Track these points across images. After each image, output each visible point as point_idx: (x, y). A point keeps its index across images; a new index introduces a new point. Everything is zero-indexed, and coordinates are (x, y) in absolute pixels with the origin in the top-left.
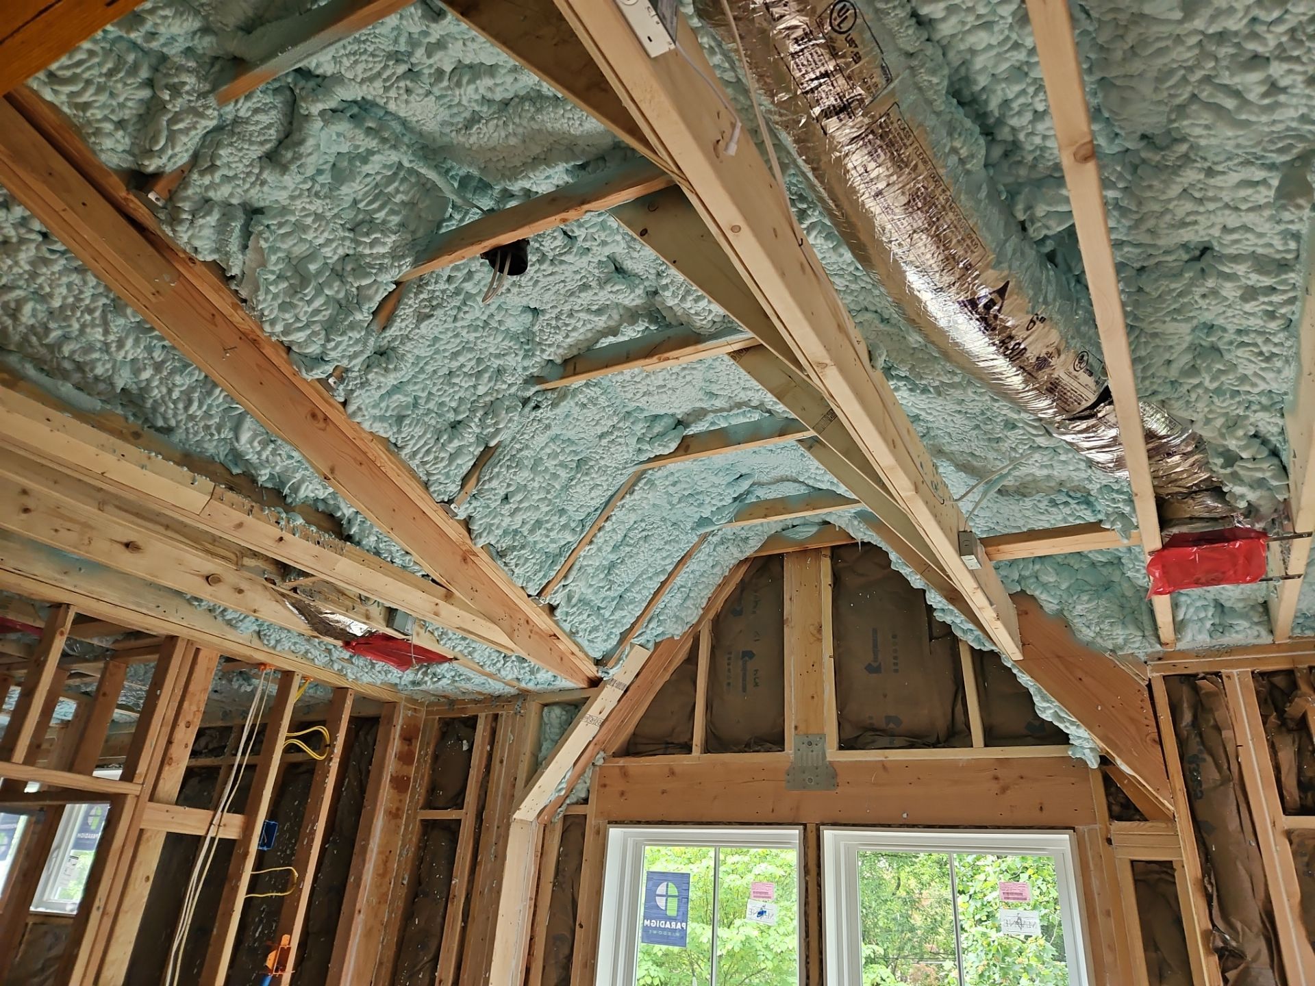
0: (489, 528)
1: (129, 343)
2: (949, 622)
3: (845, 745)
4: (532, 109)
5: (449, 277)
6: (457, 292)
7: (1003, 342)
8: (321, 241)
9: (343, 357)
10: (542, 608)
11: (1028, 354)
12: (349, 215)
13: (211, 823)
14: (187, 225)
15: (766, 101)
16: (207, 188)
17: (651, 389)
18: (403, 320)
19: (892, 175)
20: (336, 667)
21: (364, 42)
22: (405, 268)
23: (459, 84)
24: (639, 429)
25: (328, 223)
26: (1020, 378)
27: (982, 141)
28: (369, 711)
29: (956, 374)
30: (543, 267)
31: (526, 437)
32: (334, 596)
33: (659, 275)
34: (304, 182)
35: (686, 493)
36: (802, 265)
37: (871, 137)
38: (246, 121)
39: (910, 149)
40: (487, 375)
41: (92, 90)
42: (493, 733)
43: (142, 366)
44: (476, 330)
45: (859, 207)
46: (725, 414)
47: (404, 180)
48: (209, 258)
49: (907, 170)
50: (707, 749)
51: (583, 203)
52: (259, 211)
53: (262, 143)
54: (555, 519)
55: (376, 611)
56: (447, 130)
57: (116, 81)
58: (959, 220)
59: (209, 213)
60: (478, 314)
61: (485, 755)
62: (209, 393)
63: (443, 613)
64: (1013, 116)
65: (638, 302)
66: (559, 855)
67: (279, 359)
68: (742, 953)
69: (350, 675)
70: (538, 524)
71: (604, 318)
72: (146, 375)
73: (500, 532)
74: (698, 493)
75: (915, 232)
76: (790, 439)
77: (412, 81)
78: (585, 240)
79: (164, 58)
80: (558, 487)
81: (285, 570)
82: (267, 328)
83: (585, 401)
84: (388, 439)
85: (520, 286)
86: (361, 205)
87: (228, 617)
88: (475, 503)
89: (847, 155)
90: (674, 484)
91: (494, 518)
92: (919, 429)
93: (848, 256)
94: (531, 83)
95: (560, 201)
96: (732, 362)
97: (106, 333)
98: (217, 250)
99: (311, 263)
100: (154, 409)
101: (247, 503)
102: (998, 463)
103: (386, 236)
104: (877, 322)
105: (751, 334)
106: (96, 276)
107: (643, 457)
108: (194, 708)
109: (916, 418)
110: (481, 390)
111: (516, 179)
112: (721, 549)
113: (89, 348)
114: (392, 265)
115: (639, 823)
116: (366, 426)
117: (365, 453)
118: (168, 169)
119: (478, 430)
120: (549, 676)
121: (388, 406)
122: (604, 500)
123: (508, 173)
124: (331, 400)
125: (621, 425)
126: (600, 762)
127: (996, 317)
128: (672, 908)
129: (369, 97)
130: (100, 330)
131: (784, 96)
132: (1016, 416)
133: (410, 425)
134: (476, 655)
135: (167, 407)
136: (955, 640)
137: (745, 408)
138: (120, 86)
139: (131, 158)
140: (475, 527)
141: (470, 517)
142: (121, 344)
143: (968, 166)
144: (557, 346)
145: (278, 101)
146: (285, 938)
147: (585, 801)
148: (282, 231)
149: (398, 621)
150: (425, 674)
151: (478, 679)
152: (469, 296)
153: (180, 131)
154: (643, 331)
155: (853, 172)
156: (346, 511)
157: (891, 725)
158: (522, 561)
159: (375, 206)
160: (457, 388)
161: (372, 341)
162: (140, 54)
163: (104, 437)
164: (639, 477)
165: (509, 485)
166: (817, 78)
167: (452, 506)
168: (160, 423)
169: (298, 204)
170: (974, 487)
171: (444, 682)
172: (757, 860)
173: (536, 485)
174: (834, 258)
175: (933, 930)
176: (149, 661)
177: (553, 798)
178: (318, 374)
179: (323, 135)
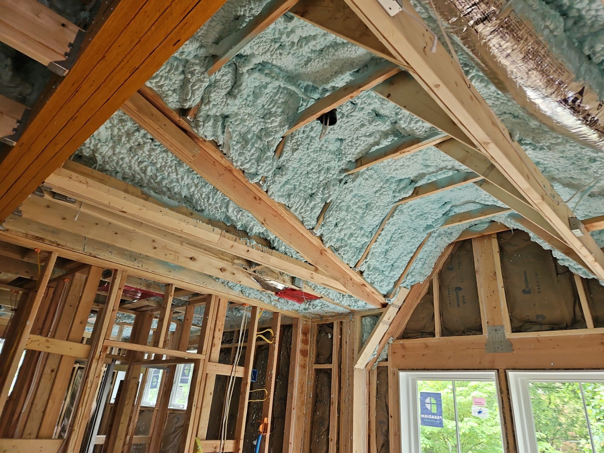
0: (330, 239)
1: (185, 177)
2: (567, 266)
3: (515, 330)
4: (333, 51)
5: (304, 131)
6: (307, 137)
7: (584, 118)
8: (251, 125)
9: (264, 172)
10: (357, 273)
11: (599, 122)
12: (261, 112)
13: (232, 371)
14: (202, 127)
15: (445, 24)
16: (208, 111)
17: (397, 167)
18: (286, 153)
19: (514, 45)
20: (273, 303)
21: (261, 37)
22: (285, 131)
23: (301, 47)
24: (393, 186)
25: (253, 117)
26: (596, 135)
27: (561, 19)
28: (288, 322)
29: (558, 138)
30: (343, 120)
31: (342, 196)
32: (270, 273)
33: (397, 114)
34: (243, 101)
35: (419, 214)
36: (471, 97)
37: (501, 29)
38: (219, 80)
39: (523, 31)
40: (323, 172)
41: (163, 79)
42: (341, 330)
43: (190, 186)
44: (316, 153)
45: (497, 63)
46: (434, 174)
47: (282, 92)
48: (211, 139)
49: (522, 41)
50: (443, 335)
51: (360, 87)
52: (227, 117)
53: (226, 88)
54: (359, 232)
55: (287, 279)
56: (298, 67)
57: (171, 74)
58: (553, 60)
59: (209, 121)
60: (317, 145)
61: (339, 340)
62: (216, 194)
63: (315, 277)
65: (388, 128)
66: (377, 385)
67: (240, 176)
68: (470, 434)
69: (279, 307)
70: (352, 235)
71: (373, 138)
72: (192, 190)
73: (335, 240)
74: (425, 214)
75: (529, 70)
76: (470, 182)
77: (282, 49)
78: (361, 104)
79: (187, 61)
80: (358, 217)
81: (250, 263)
82: (235, 164)
83: (367, 177)
84: (285, 205)
85: (334, 130)
86: (266, 107)
87: (230, 285)
88: (323, 228)
89: (489, 40)
90: (412, 211)
91: (332, 234)
92: (540, 169)
93: (493, 88)
94: (332, 39)
95: (349, 89)
96: (436, 149)
97: (177, 175)
98: (214, 135)
99: (248, 134)
100: (196, 203)
101: (234, 237)
102: (587, 181)
103: (276, 118)
104: (511, 118)
105: (446, 134)
106: (172, 153)
107: (397, 200)
108: (221, 323)
109: (538, 163)
110: (321, 178)
111: (329, 83)
112: (439, 239)
113: (172, 182)
114: (280, 130)
115: (413, 370)
116: (276, 200)
117: (276, 212)
118: (193, 106)
119: (321, 196)
120: (363, 303)
121: (284, 191)
122: (380, 221)
123: (324, 81)
124: (262, 191)
125: (384, 186)
126: (391, 342)
127: (579, 106)
128: (434, 409)
129: (265, 60)
130: (175, 174)
131: (454, 19)
132: (595, 155)
133: (294, 197)
134: (330, 295)
135: (201, 202)
136: (572, 275)
137: (444, 170)
138: (173, 75)
139: (179, 104)
140: (324, 239)
141: (322, 235)
142: (182, 178)
143: (555, 33)
144: (352, 154)
145: (230, 70)
146: (266, 419)
147: (387, 360)
148: (236, 123)
149: (296, 282)
150: (309, 305)
151: (332, 306)
152: (313, 138)
153: (196, 89)
154: (391, 141)
155: (494, 48)
156: (272, 237)
157: (540, 319)
158: (346, 252)
159: (271, 106)
160: (311, 179)
161: (275, 164)
162: (179, 61)
163: (181, 216)
164: (395, 209)
165: (337, 219)
166: (470, 7)
167: (314, 231)
168: (199, 208)
169: (242, 111)
170: (574, 195)
171: (318, 308)
172: (472, 390)
173: (349, 217)
174: (485, 90)
176: (202, 305)
177: (371, 358)
178: (256, 180)
179: (249, 80)
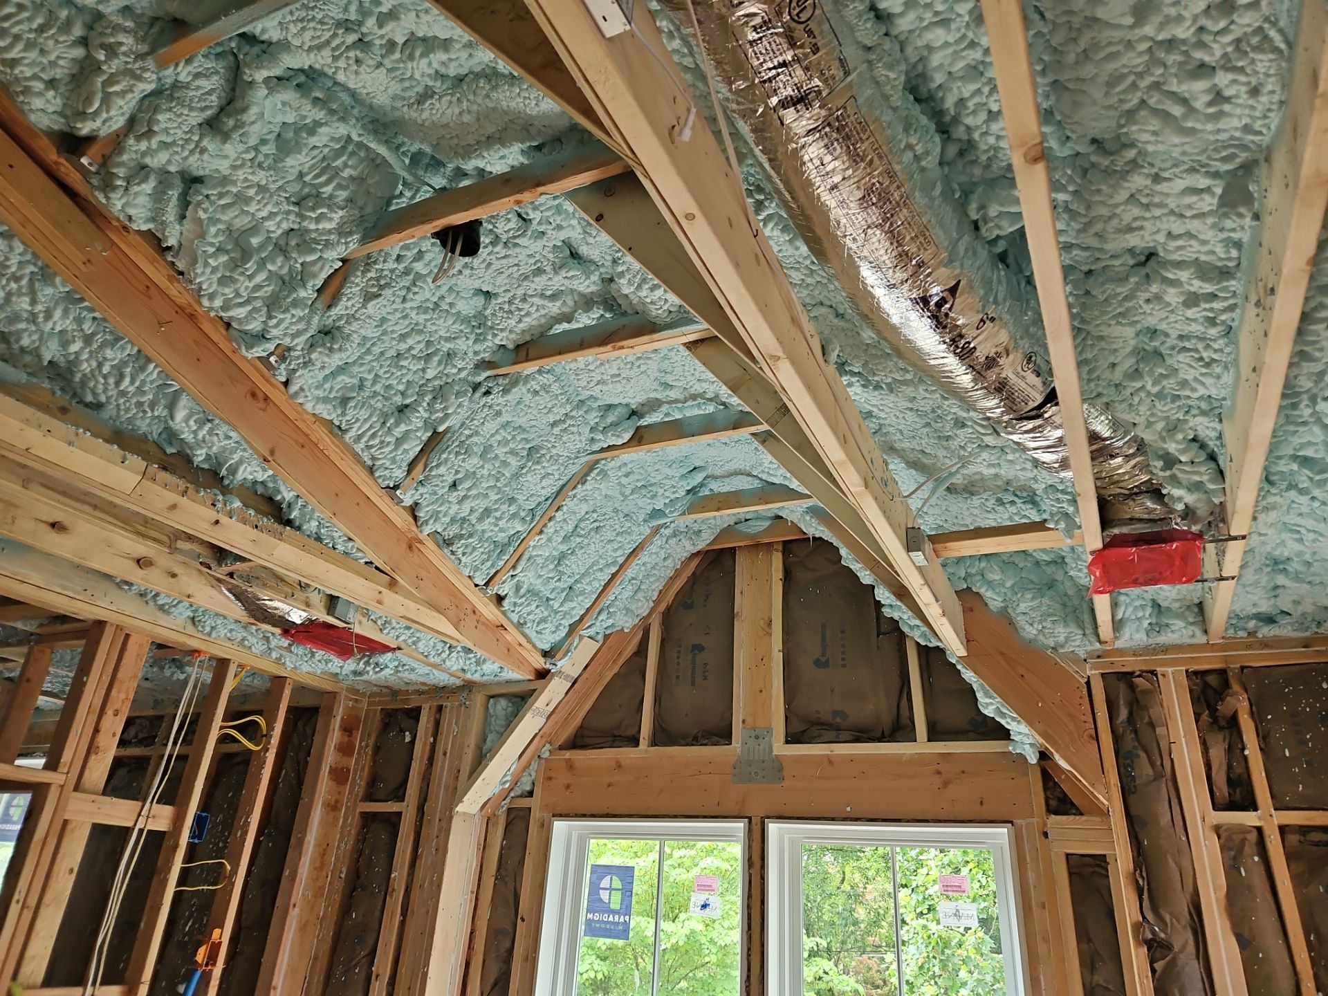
0: (436, 516)
1: (58, 313)
2: (897, 618)
3: (791, 739)
4: (487, 87)
5: (399, 256)
6: (407, 272)
7: (953, 340)
8: (264, 214)
9: (285, 335)
10: (490, 598)
11: (977, 354)
12: (294, 188)
13: (139, 815)
14: (120, 192)
15: (724, 89)
16: (144, 154)
17: (605, 377)
18: (349, 299)
19: (847, 169)
20: (274, 655)
21: (313, 9)
22: (351, 246)
23: (411, 57)
24: (593, 418)
25: (271, 196)
26: (969, 377)
27: (937, 139)
28: (308, 701)
29: (908, 372)
30: (496, 250)
31: (475, 422)
32: (272, 583)
33: (615, 261)
34: (247, 151)
35: (639, 484)
36: (756, 256)
37: (827, 129)
38: (187, 86)
39: (866, 144)
40: (436, 359)
41: (20, 46)
42: (437, 724)
43: (70, 338)
44: (425, 312)
45: (814, 199)
46: (680, 405)
47: (352, 154)
48: (144, 228)
49: (863, 165)
50: (655, 742)
51: (539, 185)
52: (198, 180)
53: (203, 109)
54: (504, 507)
55: (316, 599)
56: (399, 104)
57: (46, 38)
58: (913, 217)
59: (145, 180)
60: (428, 295)
61: (428, 747)
62: (142, 369)
63: (386, 601)
64: (968, 115)
65: (593, 288)
66: (502, 848)
67: (217, 335)
68: (688, 947)
69: (288, 663)
70: (487, 512)
71: (558, 304)
72: (74, 348)
73: (447, 519)
74: (651, 485)
75: (869, 227)
76: (745, 433)
77: (362, 51)
78: (540, 223)
79: (99, 16)
80: (508, 475)
81: (221, 554)
82: (205, 302)
83: (538, 388)
84: (331, 422)
85: (472, 268)
86: (307, 179)
87: (160, 602)
88: (422, 490)
89: (803, 147)
90: (627, 475)
91: (441, 505)
92: (872, 425)
93: (804, 249)
94: (486, 60)
95: (514, 182)
96: (688, 352)
97: (33, 302)
98: (152, 220)
99: (253, 235)
100: (83, 383)
101: (182, 484)
102: (947, 461)
103: (332, 210)
104: (831, 317)
105: (706, 325)
106: (23, 243)
107: (596, 447)
108: (122, 696)
109: (869, 415)
110: (430, 374)
111: (470, 158)
112: (673, 541)
113: (15, 318)
114: (338, 242)
115: (584, 816)
116: (309, 407)
117: (307, 436)
118: (102, 133)
119: (426, 415)
120: (496, 666)
121: (332, 388)
122: (555, 489)
123: (461, 151)
124: (272, 380)
125: (574, 413)
126: (546, 755)
127: (947, 315)
128: (616, 901)
129: (317, 66)
130: (27, 299)
131: (741, 84)
132: (965, 415)
133: (355, 407)
134: (420, 645)
135: (97, 382)
136: (903, 636)
137: (699, 400)
138: (51, 43)
139: (62, 120)
140: (421, 514)
141: (416, 504)
142: (48, 315)
143: (923, 163)
144: (509, 331)
145: (220, 66)
146: (216, 932)
147: (530, 794)
148: (222, 202)
149: (340, 608)
150: (367, 664)
151: (422, 670)
152: (419, 276)
153: (116, 93)
154: (598, 319)
155: (809, 164)
156: (286, 494)
157: (838, 720)
158: (469, 550)
159: (322, 179)
160: (404, 371)
161: (316, 319)
162: (74, 11)
163: (29, 411)
164: (591, 467)
165: (457, 472)
166: (775, 68)
167: (398, 492)
168: (89, 398)
169: (241, 174)
170: (923, 484)
171: (387, 672)
172: (703, 854)
173: (485, 472)
174: (790, 251)
175: (876, 923)
176: (77, 646)
177: (497, 791)
178: (258, 351)
179: (267, 103)
